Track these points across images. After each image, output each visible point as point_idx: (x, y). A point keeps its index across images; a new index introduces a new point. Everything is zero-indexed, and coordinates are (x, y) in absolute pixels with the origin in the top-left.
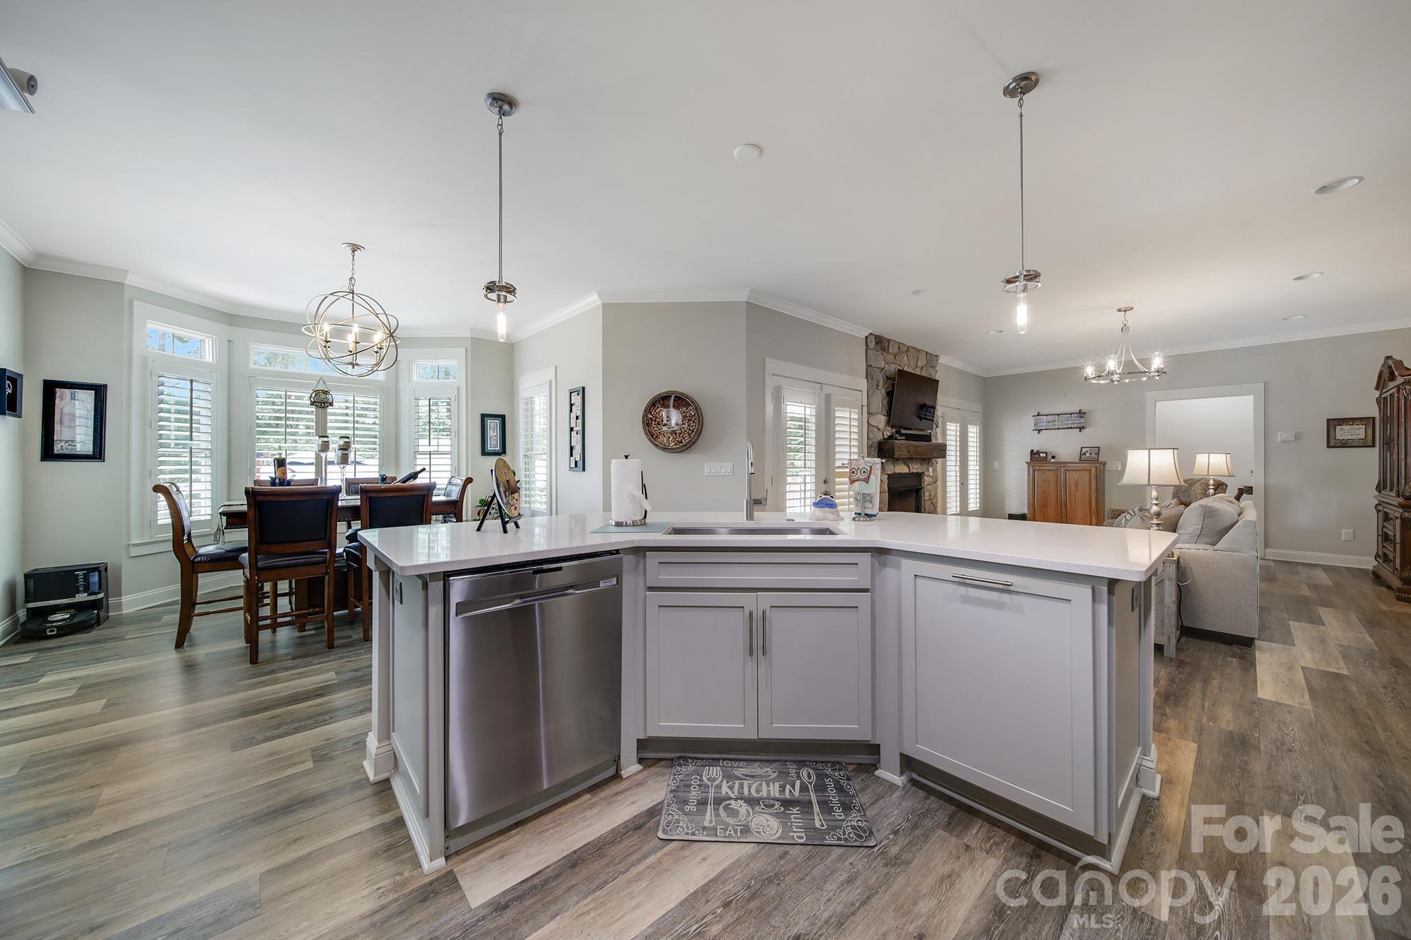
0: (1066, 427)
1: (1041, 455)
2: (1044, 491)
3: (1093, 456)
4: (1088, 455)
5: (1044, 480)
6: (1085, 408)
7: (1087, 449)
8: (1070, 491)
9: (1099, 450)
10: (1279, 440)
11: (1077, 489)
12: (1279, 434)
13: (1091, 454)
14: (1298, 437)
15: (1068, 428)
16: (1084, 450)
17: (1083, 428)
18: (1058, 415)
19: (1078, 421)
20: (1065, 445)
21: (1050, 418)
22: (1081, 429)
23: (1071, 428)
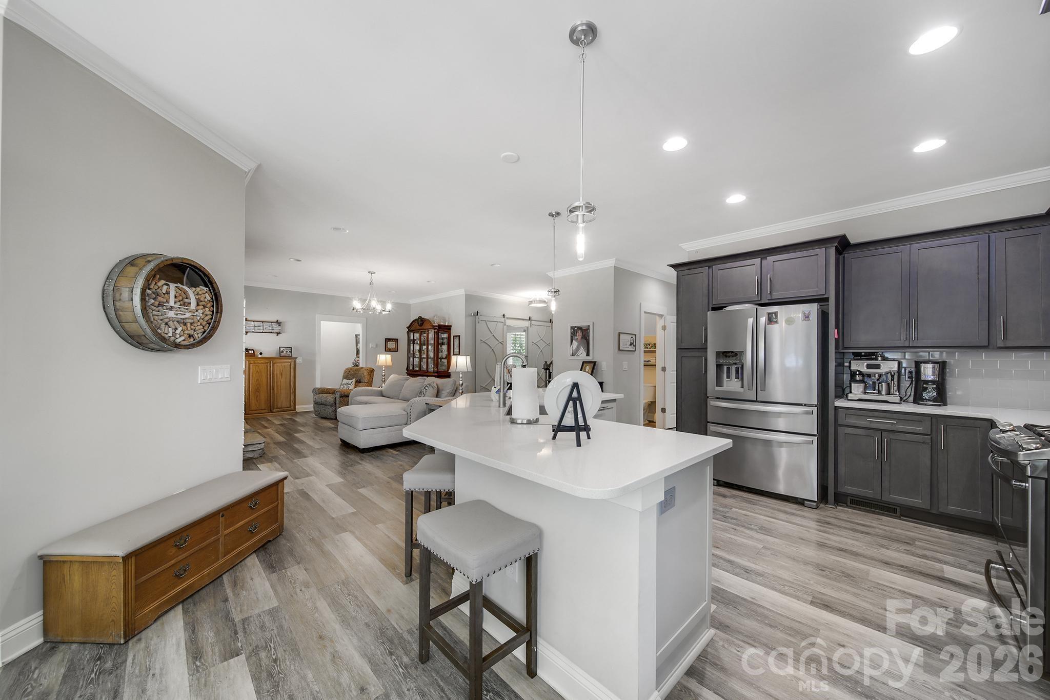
0: (268, 331)
1: (250, 352)
2: (257, 380)
3: (288, 353)
4: (285, 352)
5: (257, 371)
6: (280, 320)
7: (284, 348)
8: (277, 379)
9: (291, 349)
10: (371, 347)
11: (282, 377)
12: (371, 344)
13: (286, 352)
14: (377, 345)
15: (269, 332)
16: (282, 349)
17: (280, 333)
18: (263, 322)
19: (276, 328)
20: (267, 345)
21: (256, 324)
22: (278, 334)
23: (272, 332)
